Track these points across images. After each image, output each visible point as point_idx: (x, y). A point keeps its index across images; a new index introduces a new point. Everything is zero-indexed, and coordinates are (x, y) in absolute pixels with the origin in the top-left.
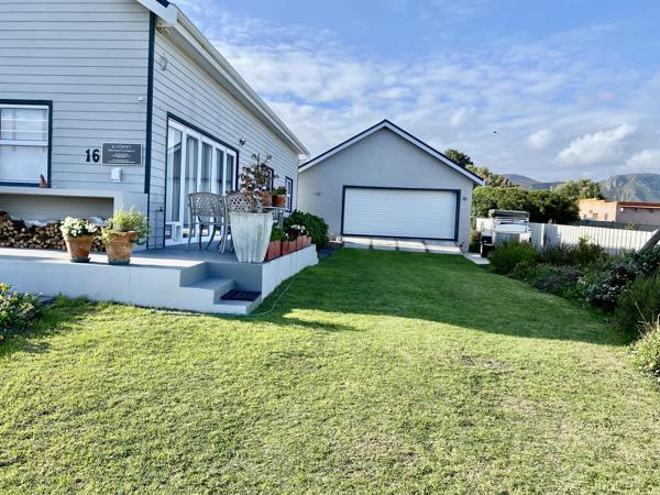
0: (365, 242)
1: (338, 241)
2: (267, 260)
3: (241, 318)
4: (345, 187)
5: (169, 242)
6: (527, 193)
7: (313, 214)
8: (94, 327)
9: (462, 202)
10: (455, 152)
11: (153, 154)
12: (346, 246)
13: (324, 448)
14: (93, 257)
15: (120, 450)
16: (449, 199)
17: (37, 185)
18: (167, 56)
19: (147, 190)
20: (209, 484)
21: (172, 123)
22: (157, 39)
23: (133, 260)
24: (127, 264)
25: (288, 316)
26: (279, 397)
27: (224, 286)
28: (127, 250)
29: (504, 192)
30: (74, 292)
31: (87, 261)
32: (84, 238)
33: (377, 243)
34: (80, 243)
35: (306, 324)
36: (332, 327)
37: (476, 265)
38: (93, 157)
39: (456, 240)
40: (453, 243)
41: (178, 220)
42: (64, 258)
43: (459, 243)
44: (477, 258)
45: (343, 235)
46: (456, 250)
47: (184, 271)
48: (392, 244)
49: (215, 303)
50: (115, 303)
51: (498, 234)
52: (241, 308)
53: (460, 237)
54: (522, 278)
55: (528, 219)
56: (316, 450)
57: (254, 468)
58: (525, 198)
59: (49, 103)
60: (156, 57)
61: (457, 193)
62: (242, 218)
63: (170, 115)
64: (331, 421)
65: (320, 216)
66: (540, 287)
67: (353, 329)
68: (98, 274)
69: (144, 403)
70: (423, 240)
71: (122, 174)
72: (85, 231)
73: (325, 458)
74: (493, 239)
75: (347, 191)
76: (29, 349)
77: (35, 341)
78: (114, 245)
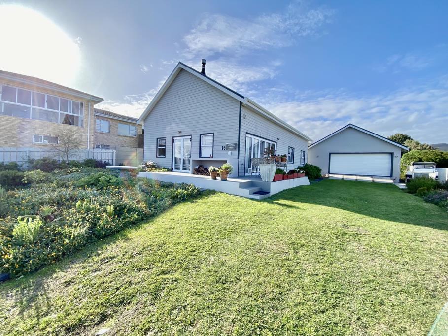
0: (340, 177)
1: (327, 176)
2: (274, 181)
3: (257, 200)
4: (330, 154)
5: (246, 175)
6: (442, 153)
7: (314, 165)
8: (213, 198)
9: (394, 158)
10: (401, 135)
11: (240, 146)
12: (330, 178)
13: (254, 243)
14: (217, 178)
15: (197, 231)
16: (387, 158)
17: (209, 158)
18: (246, 114)
19: (238, 158)
20: (213, 245)
21: (248, 135)
22: (242, 109)
23: (228, 179)
24: (226, 180)
25: (275, 201)
26: (252, 225)
27: (255, 189)
28: (225, 176)
29: (427, 152)
30: (211, 188)
31: (216, 179)
32: (215, 172)
33: (346, 177)
34: (213, 174)
35: (280, 204)
36: (290, 207)
37: (399, 189)
38: (224, 148)
39: (391, 176)
40: (389, 178)
41: (250, 167)
42: (210, 178)
43: (393, 178)
44: (402, 186)
45: (329, 173)
46: (390, 181)
47: (241, 183)
48: (354, 178)
49: (250, 194)
50: (221, 192)
51: (415, 174)
52: (258, 197)
53: (394, 175)
54: (421, 195)
55: (435, 166)
56: (252, 243)
57: (229, 244)
58: (441, 155)
59: (213, 133)
60: (242, 115)
61: (392, 154)
62: (263, 166)
63: (247, 133)
64: (264, 236)
65: (317, 165)
66: (427, 201)
67: (299, 208)
68: (218, 183)
69: (210, 220)
70: (372, 177)
71: (231, 153)
72: (215, 170)
73: (253, 246)
74: (413, 177)
75: (332, 155)
76: (192, 202)
77: (194, 200)
78: (222, 175)
